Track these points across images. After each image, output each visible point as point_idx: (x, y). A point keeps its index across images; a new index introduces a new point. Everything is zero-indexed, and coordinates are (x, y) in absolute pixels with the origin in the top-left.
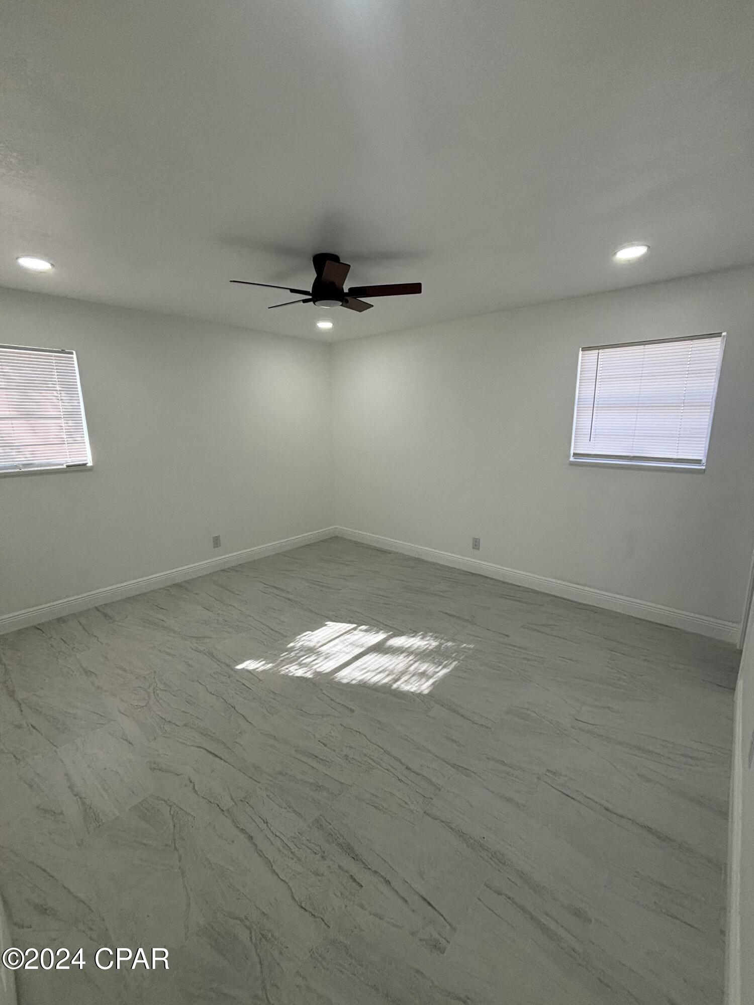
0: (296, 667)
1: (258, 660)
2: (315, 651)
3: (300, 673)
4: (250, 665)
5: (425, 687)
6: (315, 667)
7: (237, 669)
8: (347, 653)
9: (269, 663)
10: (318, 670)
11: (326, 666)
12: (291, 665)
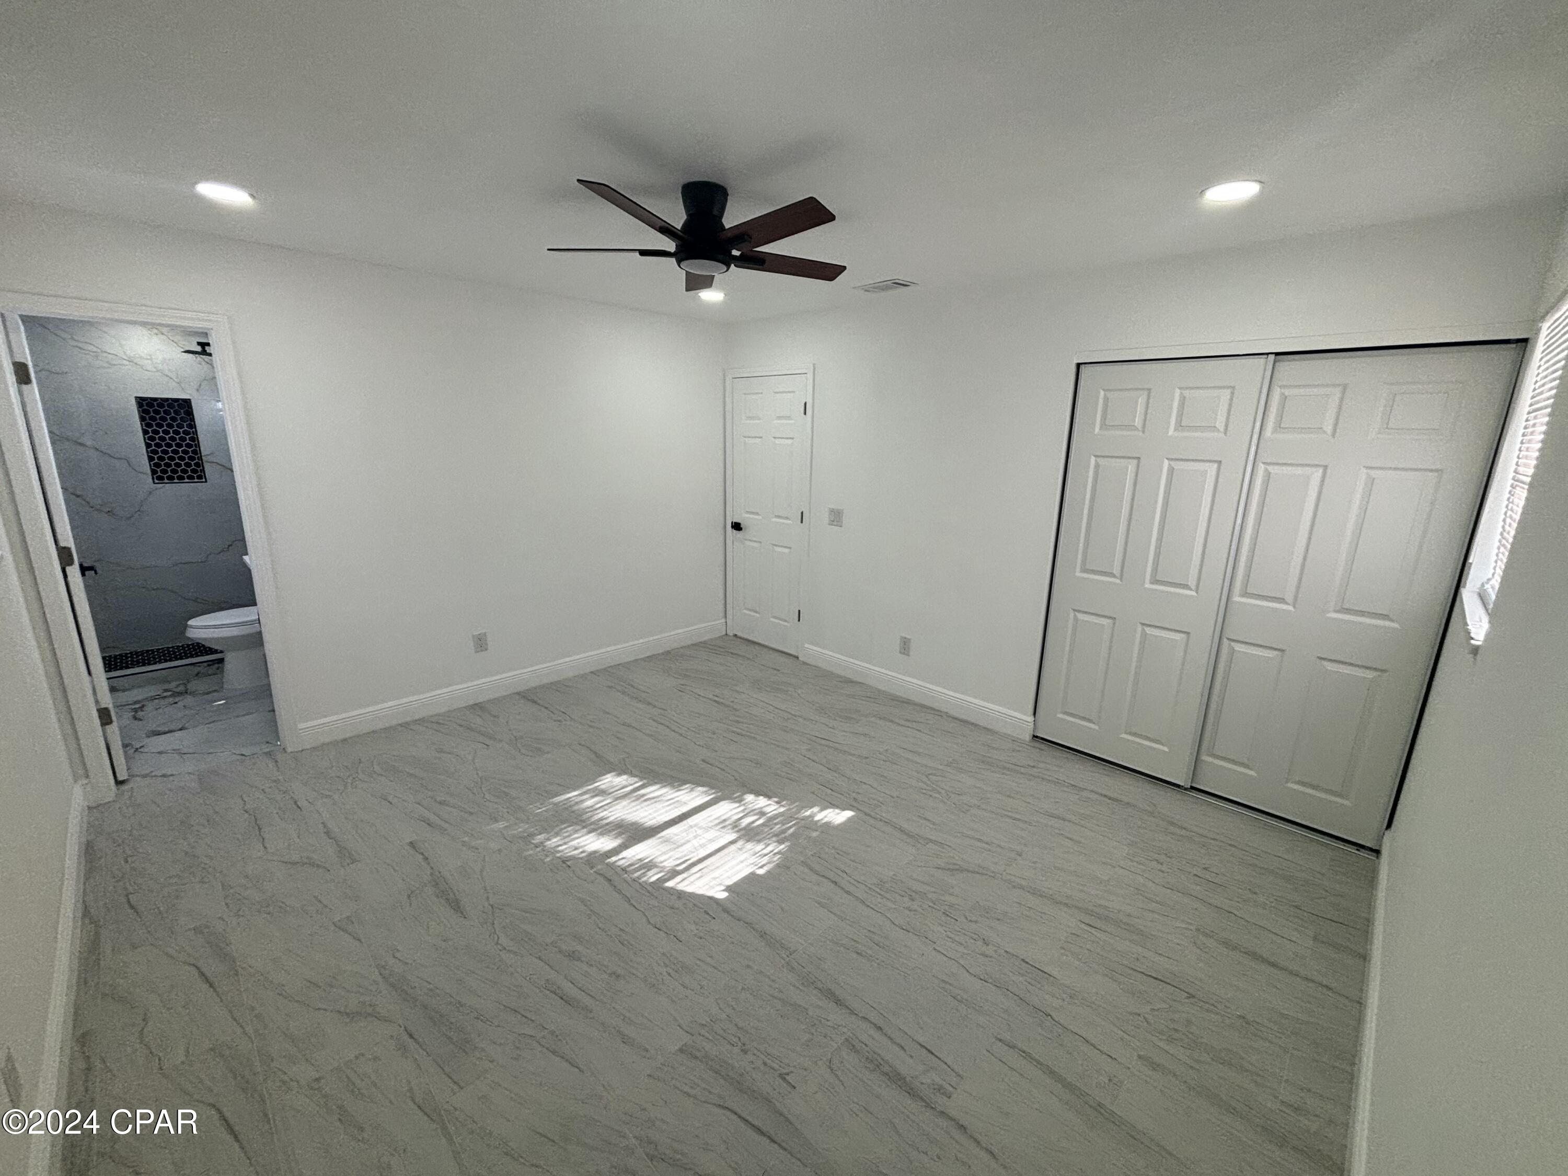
0: (768, 809)
1: (826, 823)
2: (743, 832)
3: (762, 802)
4: (838, 817)
5: (609, 780)
6: (742, 808)
7: (851, 810)
8: (695, 825)
9: (810, 816)
10: (737, 805)
11: (726, 809)
12: (775, 812)
